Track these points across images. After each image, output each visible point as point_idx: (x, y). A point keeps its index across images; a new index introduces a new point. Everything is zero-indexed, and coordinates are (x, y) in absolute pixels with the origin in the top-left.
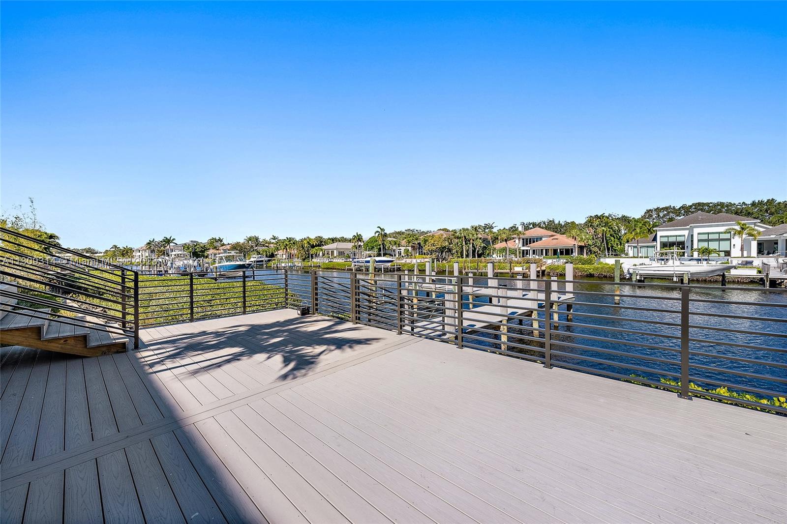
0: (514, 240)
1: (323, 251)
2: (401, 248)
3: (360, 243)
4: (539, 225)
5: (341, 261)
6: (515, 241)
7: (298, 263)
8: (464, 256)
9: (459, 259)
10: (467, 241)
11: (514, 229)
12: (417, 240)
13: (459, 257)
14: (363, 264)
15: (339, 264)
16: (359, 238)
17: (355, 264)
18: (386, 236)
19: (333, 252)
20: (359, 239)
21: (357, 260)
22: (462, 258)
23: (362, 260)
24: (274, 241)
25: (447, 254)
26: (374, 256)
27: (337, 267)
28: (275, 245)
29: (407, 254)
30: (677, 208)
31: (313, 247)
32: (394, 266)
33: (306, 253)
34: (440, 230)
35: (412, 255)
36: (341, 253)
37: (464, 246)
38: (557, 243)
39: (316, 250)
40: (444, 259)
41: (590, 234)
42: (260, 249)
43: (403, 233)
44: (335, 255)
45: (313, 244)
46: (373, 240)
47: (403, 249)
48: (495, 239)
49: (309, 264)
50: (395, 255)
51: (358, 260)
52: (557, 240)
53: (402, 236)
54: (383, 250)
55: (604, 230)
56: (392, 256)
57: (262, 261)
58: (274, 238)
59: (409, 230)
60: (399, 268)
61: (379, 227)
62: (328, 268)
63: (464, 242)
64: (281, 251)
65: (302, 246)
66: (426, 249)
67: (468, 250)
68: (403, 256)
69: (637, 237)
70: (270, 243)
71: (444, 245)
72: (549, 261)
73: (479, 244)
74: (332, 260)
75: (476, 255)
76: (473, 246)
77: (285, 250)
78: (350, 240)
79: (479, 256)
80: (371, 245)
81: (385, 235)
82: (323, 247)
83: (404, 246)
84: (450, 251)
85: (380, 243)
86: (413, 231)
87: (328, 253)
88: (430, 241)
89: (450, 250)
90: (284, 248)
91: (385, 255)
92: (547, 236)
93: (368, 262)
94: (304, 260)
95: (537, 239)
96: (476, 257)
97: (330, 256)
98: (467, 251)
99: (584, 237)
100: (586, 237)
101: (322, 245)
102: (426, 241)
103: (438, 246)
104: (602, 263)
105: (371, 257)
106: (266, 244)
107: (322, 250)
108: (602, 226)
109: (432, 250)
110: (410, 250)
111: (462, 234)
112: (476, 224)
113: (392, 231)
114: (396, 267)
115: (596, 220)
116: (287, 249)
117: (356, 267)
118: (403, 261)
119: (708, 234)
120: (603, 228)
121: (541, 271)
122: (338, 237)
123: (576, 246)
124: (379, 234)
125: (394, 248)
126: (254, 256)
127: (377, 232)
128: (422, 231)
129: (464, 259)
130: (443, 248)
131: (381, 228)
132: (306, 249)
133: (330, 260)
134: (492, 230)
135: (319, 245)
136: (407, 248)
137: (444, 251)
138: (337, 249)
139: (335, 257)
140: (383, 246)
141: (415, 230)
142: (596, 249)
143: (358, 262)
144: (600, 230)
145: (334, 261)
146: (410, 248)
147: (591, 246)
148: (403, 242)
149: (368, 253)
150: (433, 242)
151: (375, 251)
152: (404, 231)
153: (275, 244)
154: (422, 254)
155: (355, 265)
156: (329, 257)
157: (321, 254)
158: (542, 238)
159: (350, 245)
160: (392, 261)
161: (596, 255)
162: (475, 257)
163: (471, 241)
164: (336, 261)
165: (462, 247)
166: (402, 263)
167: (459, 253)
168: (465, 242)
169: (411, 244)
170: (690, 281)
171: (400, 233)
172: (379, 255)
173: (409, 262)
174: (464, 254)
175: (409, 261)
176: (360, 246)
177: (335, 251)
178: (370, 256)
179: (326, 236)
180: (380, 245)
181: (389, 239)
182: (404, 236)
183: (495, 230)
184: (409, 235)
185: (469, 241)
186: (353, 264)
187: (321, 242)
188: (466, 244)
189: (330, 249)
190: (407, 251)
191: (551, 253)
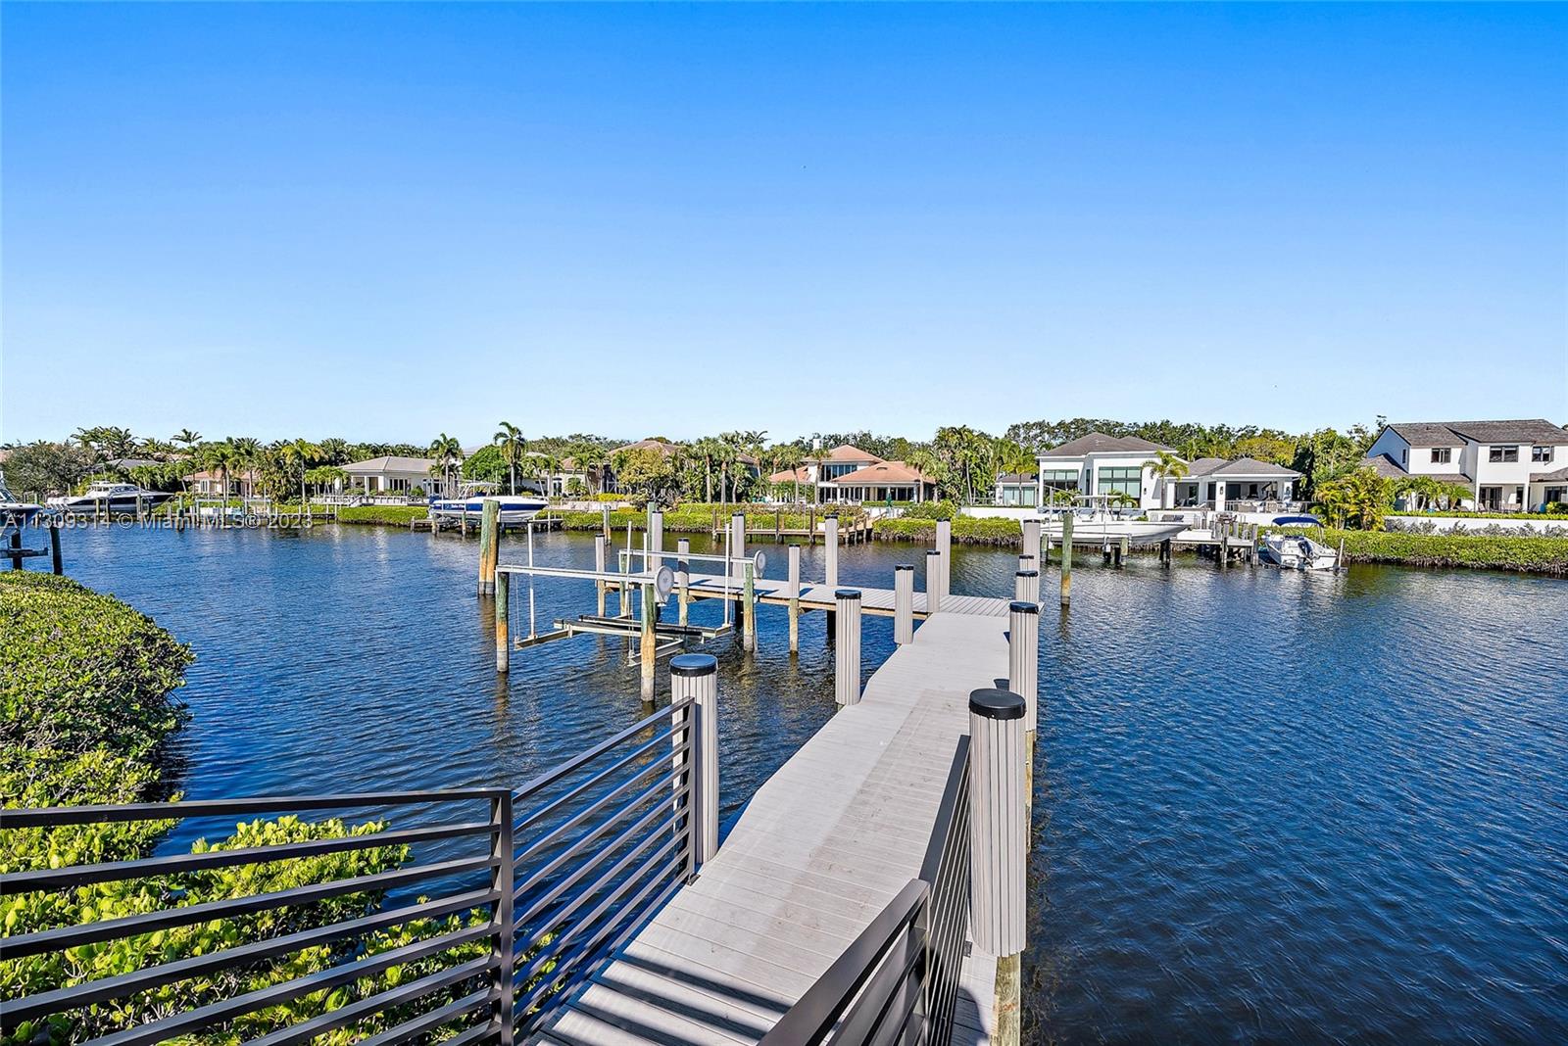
0: (805, 467)
1: (344, 475)
2: (561, 475)
3: (452, 461)
4: (846, 441)
5: (398, 503)
6: (806, 470)
7: (262, 507)
8: (709, 498)
9: (696, 504)
10: (715, 465)
11: (802, 447)
12: (601, 458)
13: (696, 499)
14: (462, 513)
15: (390, 512)
16: (451, 449)
17: (439, 512)
18: (522, 446)
19: (373, 482)
20: (449, 451)
21: (442, 502)
22: (704, 501)
23: (457, 501)
24: (186, 445)
25: (671, 492)
26: (493, 494)
27: (386, 520)
28: (188, 457)
29: (577, 491)
30: (1052, 425)
31: (312, 464)
32: (546, 517)
33: (288, 481)
34: (651, 439)
35: (588, 493)
36: (398, 485)
37: (708, 477)
38: (886, 477)
39: (323, 473)
40: (663, 503)
41: (945, 461)
42: (128, 464)
43: (564, 443)
44: (381, 488)
45: (312, 458)
46: (487, 455)
47: (565, 478)
48: (767, 464)
49: (298, 511)
50: (546, 493)
51: (447, 502)
52: (884, 471)
53: (564, 449)
54: (514, 480)
55: (966, 455)
56: (540, 494)
57: (132, 500)
58: (188, 438)
59: (580, 435)
60: (558, 524)
61: (503, 424)
62: (356, 523)
63: (708, 468)
64: (206, 473)
65: (277, 462)
66: (624, 478)
67: (717, 485)
68: (565, 496)
69: (1020, 469)
70: (170, 449)
71: (664, 472)
72: (875, 512)
73: (739, 472)
74: (371, 501)
75: (734, 496)
76: (727, 477)
77: (219, 472)
78: (425, 454)
79: (739, 498)
80: (482, 465)
81: (522, 444)
82: (345, 468)
83: (569, 472)
84: (678, 487)
85: (508, 461)
86: (588, 439)
87: (358, 484)
88: (632, 461)
89: (677, 485)
90: (216, 466)
91: (520, 491)
92: (864, 463)
93: (478, 507)
94: (283, 499)
95: (848, 467)
96: (734, 500)
97: (366, 489)
98: (715, 487)
99: (935, 467)
100: (938, 469)
101: (343, 461)
102: (622, 462)
103: (650, 475)
104: (963, 517)
105: (484, 494)
106: (155, 451)
107: (341, 475)
108: (964, 448)
109: (636, 483)
110: (583, 481)
111: (705, 450)
112: (730, 431)
113: (538, 437)
114: (549, 520)
115: (952, 436)
116: (224, 469)
117: (443, 519)
118: (568, 507)
119: (1112, 469)
120: (966, 452)
121: (865, 532)
122: (393, 444)
123: (921, 483)
124: (505, 442)
125: (544, 474)
126: (101, 484)
127: (501, 435)
128: (609, 440)
129: (708, 504)
130: (662, 479)
131: (509, 427)
132: (290, 471)
133: (364, 501)
134: (762, 444)
135: (330, 463)
136: (578, 476)
137: (664, 487)
138: (385, 473)
139: (382, 494)
140: (516, 470)
141: (593, 438)
142: (954, 491)
143: (445, 507)
144: (960, 455)
145: (378, 502)
146: (582, 478)
147: (945, 483)
148: (568, 463)
149: (475, 484)
150: (638, 464)
151: (496, 483)
152: (565, 437)
153: (188, 453)
154: (613, 492)
155: (439, 516)
156: (363, 493)
157: (337, 483)
158: (856, 466)
159: (425, 465)
160: (540, 507)
161: (953, 502)
162: (731, 502)
163: (724, 465)
164: (385, 502)
165: (704, 478)
166: (564, 511)
167: (697, 491)
168: (711, 467)
169: (585, 468)
170: (1132, 551)
171: (558, 443)
172: (505, 491)
173: (583, 508)
174: (709, 494)
175: (580, 506)
176: (452, 468)
177: (381, 479)
178: (482, 494)
179: (353, 438)
180: (506, 467)
181: (530, 454)
182: (568, 449)
183: (766, 446)
184: (579, 446)
185: (720, 465)
186: (432, 512)
187: (339, 454)
188: (713, 472)
189: (365, 473)
190: (575, 484)
191: (873, 494)
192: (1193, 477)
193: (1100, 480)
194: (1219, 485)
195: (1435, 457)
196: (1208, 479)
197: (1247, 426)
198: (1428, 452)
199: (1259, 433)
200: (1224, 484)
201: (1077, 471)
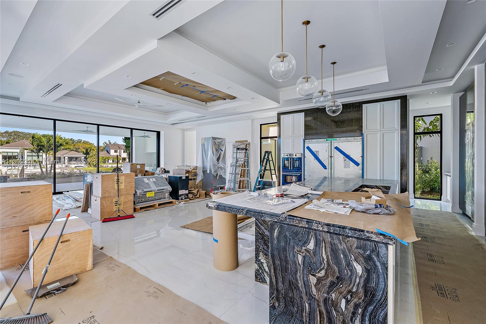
192: (59, 155)
193: (27, 156)
194: (66, 158)
195: (115, 152)
196: (63, 156)
197: (79, 139)
198: (114, 151)
199: (83, 141)
200: (67, 158)
201: (18, 152)
